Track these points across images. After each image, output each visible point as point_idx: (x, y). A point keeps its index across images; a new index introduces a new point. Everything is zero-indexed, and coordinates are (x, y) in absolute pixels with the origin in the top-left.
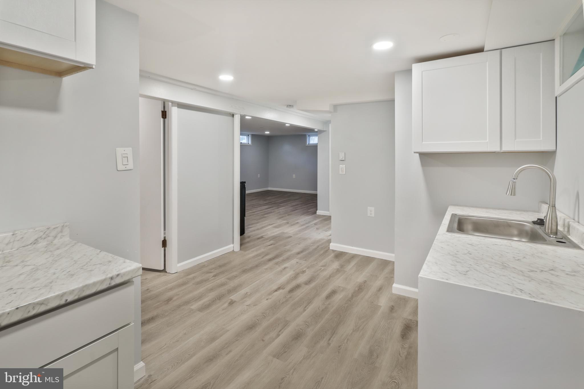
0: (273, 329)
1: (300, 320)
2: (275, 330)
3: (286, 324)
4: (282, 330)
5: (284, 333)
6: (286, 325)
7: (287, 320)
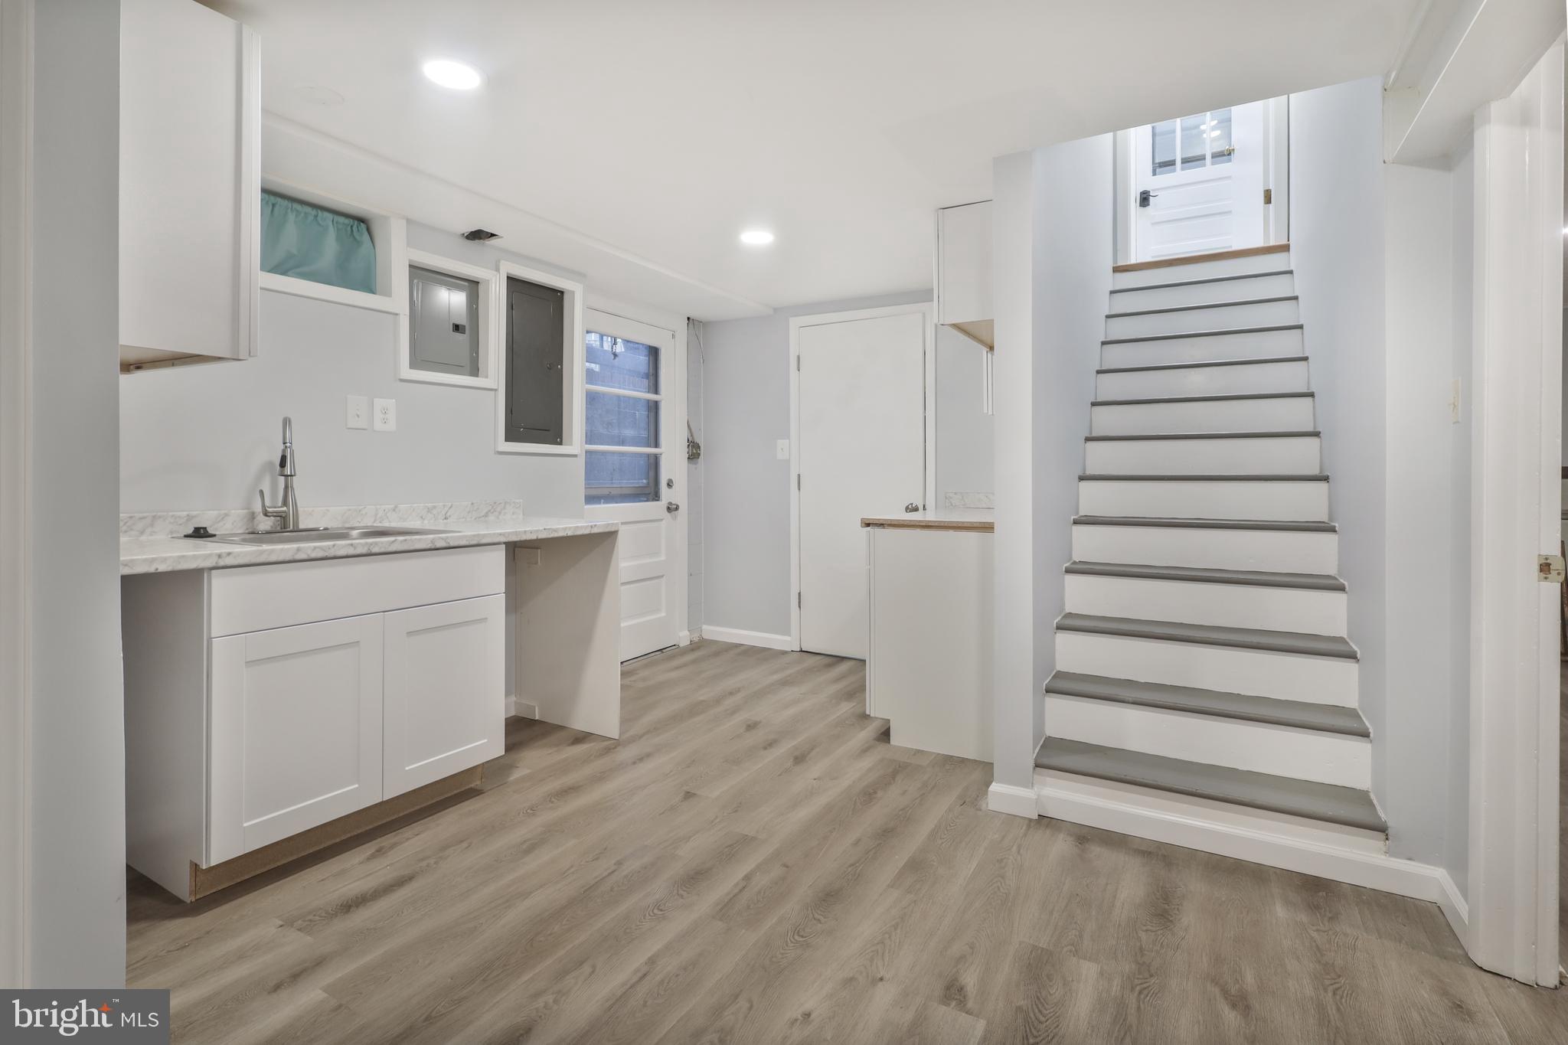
0: (764, 893)
1: (679, 922)
2: (759, 892)
3: (724, 910)
4: (736, 891)
5: (733, 884)
6: (725, 905)
7: (721, 920)
